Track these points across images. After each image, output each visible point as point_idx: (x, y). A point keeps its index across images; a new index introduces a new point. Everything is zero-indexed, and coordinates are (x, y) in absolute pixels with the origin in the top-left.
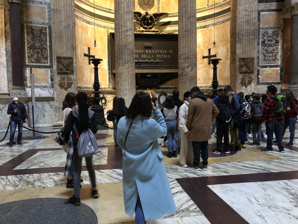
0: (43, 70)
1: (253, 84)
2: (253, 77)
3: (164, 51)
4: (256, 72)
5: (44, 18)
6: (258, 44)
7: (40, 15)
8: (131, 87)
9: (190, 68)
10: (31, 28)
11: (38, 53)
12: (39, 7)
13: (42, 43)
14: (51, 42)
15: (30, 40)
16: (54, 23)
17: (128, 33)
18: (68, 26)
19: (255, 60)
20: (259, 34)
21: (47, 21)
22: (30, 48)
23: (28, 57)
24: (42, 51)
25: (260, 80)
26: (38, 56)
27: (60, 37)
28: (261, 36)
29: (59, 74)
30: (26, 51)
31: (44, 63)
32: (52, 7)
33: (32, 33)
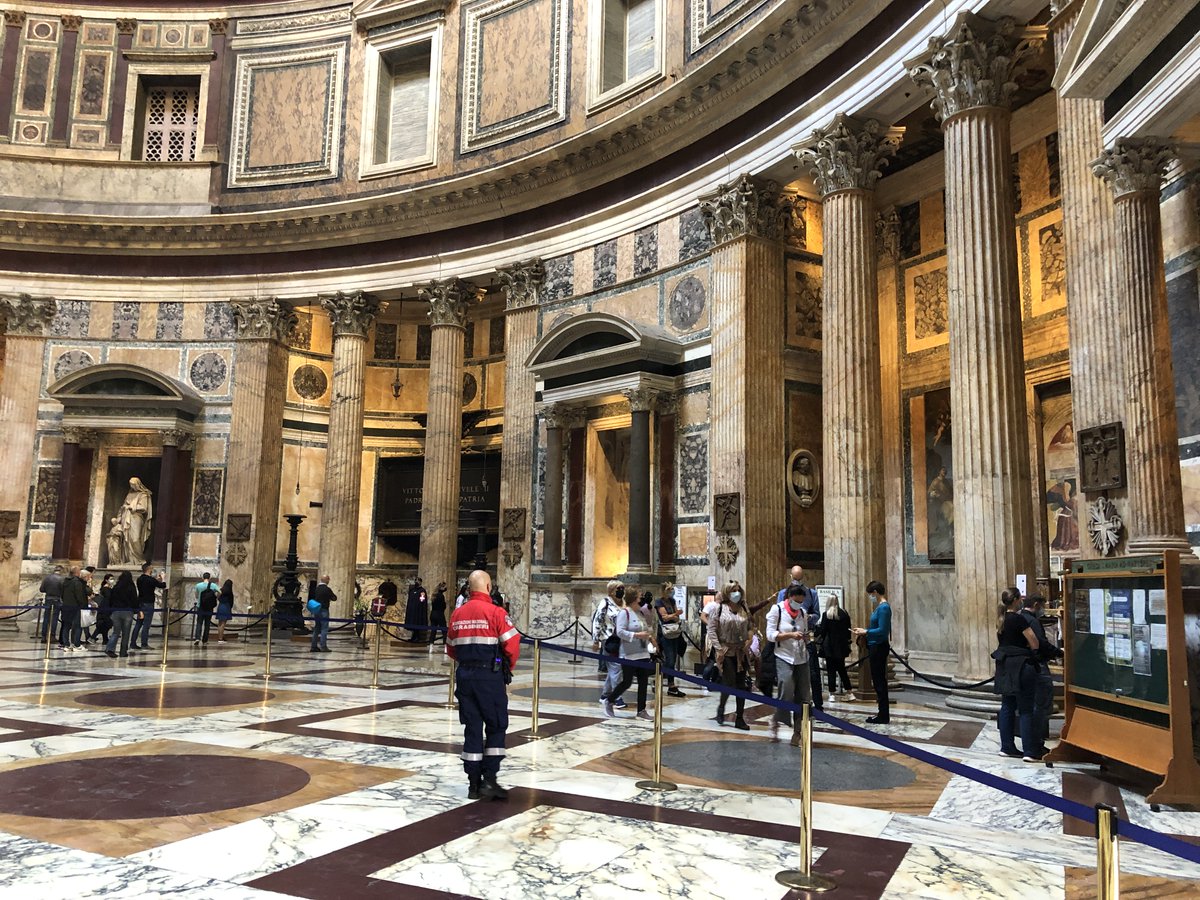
0: (210, 535)
1: (523, 564)
2: (523, 549)
3: (474, 489)
4: (528, 538)
5: (220, 457)
6: (534, 482)
7: (215, 452)
8: (334, 564)
9: (428, 530)
10: (202, 473)
11: (206, 509)
12: (217, 442)
13: (213, 494)
14: (224, 493)
15: (199, 491)
16: (232, 464)
17: (338, 470)
18: (250, 465)
19: (528, 514)
20: (535, 462)
21: (224, 461)
22: (197, 503)
23: (194, 516)
24: (212, 507)
25: (536, 554)
26: (206, 515)
27: (237, 485)
28: (539, 466)
29: (229, 540)
30: (192, 508)
31: (213, 525)
32: (232, 440)
33: (203, 480)
